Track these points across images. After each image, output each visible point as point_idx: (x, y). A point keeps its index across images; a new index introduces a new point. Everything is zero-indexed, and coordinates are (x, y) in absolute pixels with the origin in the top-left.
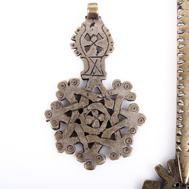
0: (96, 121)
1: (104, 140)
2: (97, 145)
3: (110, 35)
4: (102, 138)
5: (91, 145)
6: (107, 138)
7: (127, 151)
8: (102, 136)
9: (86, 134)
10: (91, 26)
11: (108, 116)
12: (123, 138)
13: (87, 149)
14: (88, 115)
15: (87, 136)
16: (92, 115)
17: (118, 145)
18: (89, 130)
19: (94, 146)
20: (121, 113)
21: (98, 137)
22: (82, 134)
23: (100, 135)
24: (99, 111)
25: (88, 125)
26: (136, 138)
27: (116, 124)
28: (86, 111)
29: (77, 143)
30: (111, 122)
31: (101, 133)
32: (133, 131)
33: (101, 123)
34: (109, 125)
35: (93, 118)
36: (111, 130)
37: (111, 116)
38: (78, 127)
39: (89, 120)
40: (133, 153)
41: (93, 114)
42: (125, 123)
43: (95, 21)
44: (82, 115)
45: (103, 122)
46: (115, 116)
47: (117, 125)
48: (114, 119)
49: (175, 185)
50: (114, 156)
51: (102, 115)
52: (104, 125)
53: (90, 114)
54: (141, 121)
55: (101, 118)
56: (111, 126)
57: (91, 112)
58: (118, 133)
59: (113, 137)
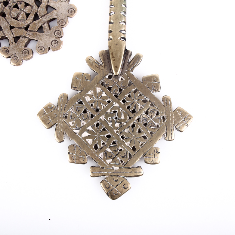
0: (22, 13)
1: (30, 33)
2: (23, 39)
4: (29, 31)
5: (16, 39)
6: (34, 32)
7: (56, 45)
8: (29, 29)
9: (12, 28)
11: (35, 7)
12: (51, 30)
13: (12, 43)
14: (14, 7)
15: (13, 30)
16: (18, 8)
17: (46, 39)
18: (14, 23)
19: (20, 40)
20: (50, 4)
21: (24, 31)
22: (7, 27)
23: (26, 29)
24: (25, 3)
25: (14, 18)
26: (66, 30)
27: (44, 15)
28: (12, 4)
30: (38, 14)
31: (28, 26)
32: (63, 23)
33: (27, 15)
34: (36, 17)
35: (19, 11)
36: (38, 22)
37: (39, 7)
38: (3, 21)
39: (14, 13)
40: (63, 46)
41: (20, 6)
42: (53, 14)
44: (7, 7)
45: (29, 14)
46: (42, 7)
47: (45, 17)
48: (41, 10)
49: (107, 77)
50: (42, 50)
51: (28, 7)
52: (31, 17)
53: (16, 6)
54: (71, 12)
55: (28, 9)
56: (39, 18)
57: (17, 4)
58: (46, 25)
59: (41, 29)
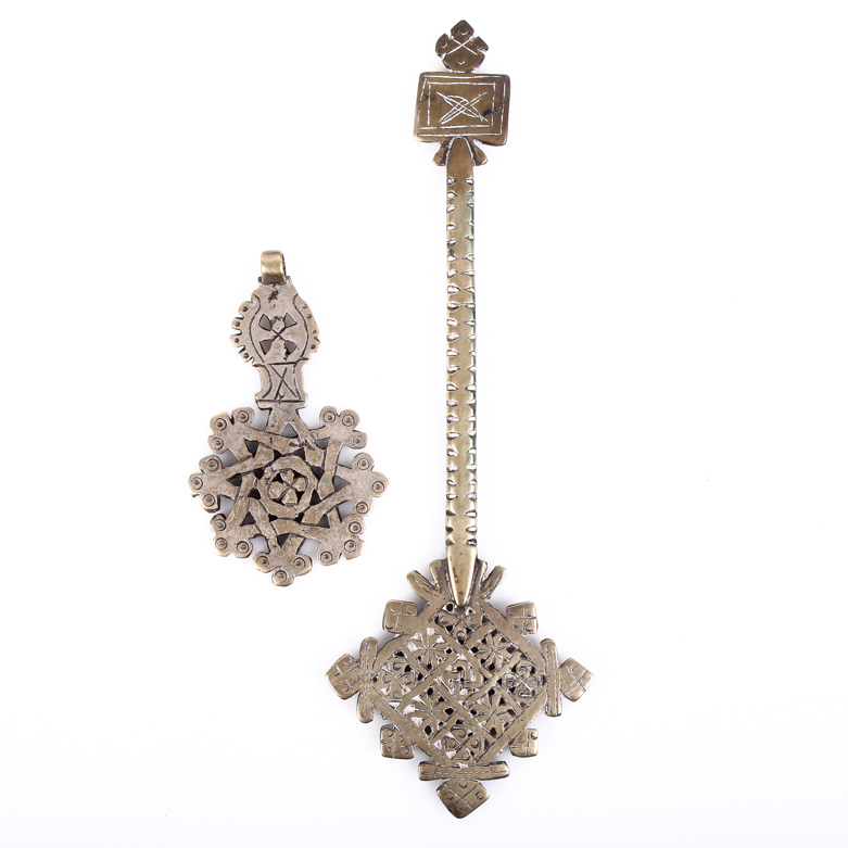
0: (290, 491)
1: (307, 528)
2: (294, 539)
3: (310, 317)
4: (304, 524)
5: (281, 539)
6: (313, 525)
7: (353, 547)
8: (303, 521)
9: (272, 518)
10: (270, 299)
11: (313, 480)
12: (344, 523)
13: (275, 546)
14: (274, 480)
15: (274, 522)
16: (282, 481)
17: (335, 537)
18: (277, 510)
19: (288, 541)
20: (338, 474)
21: (294, 523)
22: (263, 518)
23: (299, 520)
24: (294, 472)
25: (274, 500)
26: (370, 521)
27: (330, 495)
28: (270, 474)
29: (256, 536)
30: (319, 492)
31: (301, 515)
32: (362, 507)
33: (300, 495)
34: (315, 500)
35: (283, 487)
36: (320, 508)
37: (319, 479)
38: (256, 506)
39: (277, 490)
40: (365, 548)
41: (284, 478)
42: (346, 493)
43: (277, 287)
44: (262, 481)
45: (303, 492)
46: (326, 480)
47: (331, 498)
48: (324, 487)
49: (445, 608)
50: (328, 558)
51: (300, 480)
52: (307, 499)
53: (278, 479)
54: (378, 487)
55: (298, 486)
56: (320, 501)
57: (279, 475)
58: (334, 513)
59: (325, 523)
